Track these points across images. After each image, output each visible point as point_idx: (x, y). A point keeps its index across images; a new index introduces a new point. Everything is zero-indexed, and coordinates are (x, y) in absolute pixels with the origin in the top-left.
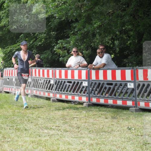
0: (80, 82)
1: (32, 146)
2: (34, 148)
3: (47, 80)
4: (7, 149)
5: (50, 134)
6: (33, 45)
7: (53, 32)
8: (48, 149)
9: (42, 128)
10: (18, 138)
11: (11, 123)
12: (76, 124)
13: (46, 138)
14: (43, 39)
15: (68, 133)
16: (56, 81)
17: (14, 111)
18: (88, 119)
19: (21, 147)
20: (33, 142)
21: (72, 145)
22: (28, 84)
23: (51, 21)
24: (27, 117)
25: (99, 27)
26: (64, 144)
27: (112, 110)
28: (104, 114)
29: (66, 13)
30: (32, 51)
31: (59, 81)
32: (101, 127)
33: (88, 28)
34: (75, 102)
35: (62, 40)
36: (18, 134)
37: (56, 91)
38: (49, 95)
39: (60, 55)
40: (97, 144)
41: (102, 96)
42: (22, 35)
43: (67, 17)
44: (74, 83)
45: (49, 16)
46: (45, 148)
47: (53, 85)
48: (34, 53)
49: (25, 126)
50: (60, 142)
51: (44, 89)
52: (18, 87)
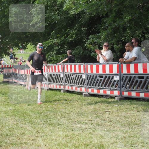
0: (111, 76)
1: (66, 141)
2: (68, 142)
3: (79, 75)
4: (41, 144)
5: (83, 128)
6: (64, 41)
7: (84, 27)
8: (81, 143)
9: (75, 123)
10: (52, 132)
11: (44, 118)
12: (108, 117)
13: (79, 132)
14: (74, 35)
15: (100, 127)
16: (88, 76)
17: (48, 106)
18: (120, 112)
19: (55, 142)
20: (66, 137)
21: (105, 139)
22: (60, 80)
23: (81, 17)
24: (60, 112)
25: (130, 21)
26: (97, 137)
27: (144, 103)
28: (135, 107)
29: (97, 9)
30: (64, 47)
31: (91, 76)
32: (133, 120)
33: (119, 22)
34: (107, 96)
35: (93, 35)
36: (51, 129)
37: (88, 85)
38: (81, 89)
39: (91, 50)
40: (130, 137)
41: (133, 90)
42: (53, 32)
43: (97, 12)
44: (106, 77)
45: (80, 12)
46: (78, 142)
47: (85, 79)
48: (65, 49)
49: (58, 121)
50: (92, 135)
51: (76, 84)
52: (50, 83)
